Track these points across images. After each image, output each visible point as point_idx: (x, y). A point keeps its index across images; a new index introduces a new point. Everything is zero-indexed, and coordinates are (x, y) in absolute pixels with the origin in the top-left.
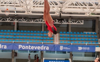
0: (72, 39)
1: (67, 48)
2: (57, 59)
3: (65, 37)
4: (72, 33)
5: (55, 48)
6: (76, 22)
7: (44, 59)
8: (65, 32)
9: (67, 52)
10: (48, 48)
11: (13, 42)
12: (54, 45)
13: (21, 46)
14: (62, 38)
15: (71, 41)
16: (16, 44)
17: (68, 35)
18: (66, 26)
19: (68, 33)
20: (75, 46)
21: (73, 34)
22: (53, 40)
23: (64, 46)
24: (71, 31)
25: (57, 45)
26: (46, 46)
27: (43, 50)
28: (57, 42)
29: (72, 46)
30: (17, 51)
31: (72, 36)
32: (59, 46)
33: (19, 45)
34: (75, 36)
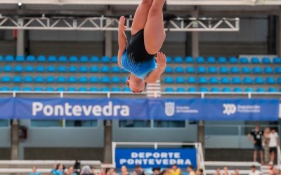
0: (203, 79)
1: (186, 110)
2: (156, 145)
3: (182, 73)
4: (201, 59)
5: (148, 111)
6: (213, 23)
7: (114, 145)
8: (179, 59)
9: (187, 122)
10: (126, 112)
11: (14, 93)
12: (147, 101)
13: (40, 105)
14: (169, 78)
15: (199, 85)
16: (22, 100)
17: (191, 68)
18: (183, 39)
19: (189, 59)
20: (214, 101)
21: (206, 62)
23: (178, 103)
24: (201, 54)
25: (156, 100)
26: (121, 103)
27: (111, 118)
28: (154, 91)
29: (205, 101)
30: (26, 123)
31: (202, 69)
32: (161, 103)
33: (35, 104)
34: (213, 69)
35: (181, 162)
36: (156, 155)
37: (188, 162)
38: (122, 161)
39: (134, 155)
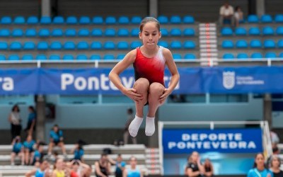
0: (270, 43)
1: (249, 81)
2: (212, 125)
3: (244, 36)
4: (268, 18)
5: (203, 82)
7: (161, 125)
9: (250, 96)
11: (39, 62)
12: (201, 71)
13: (71, 76)
15: (265, 50)
16: (51, 73)
19: (253, 18)
21: (274, 22)
22: (196, 49)
23: (239, 73)
24: (267, 11)
25: (212, 69)
28: (209, 59)
31: (269, 30)
32: (218, 72)
33: (64, 76)
35: (243, 145)
36: (213, 137)
37: (252, 145)
38: (171, 145)
39: (185, 137)
